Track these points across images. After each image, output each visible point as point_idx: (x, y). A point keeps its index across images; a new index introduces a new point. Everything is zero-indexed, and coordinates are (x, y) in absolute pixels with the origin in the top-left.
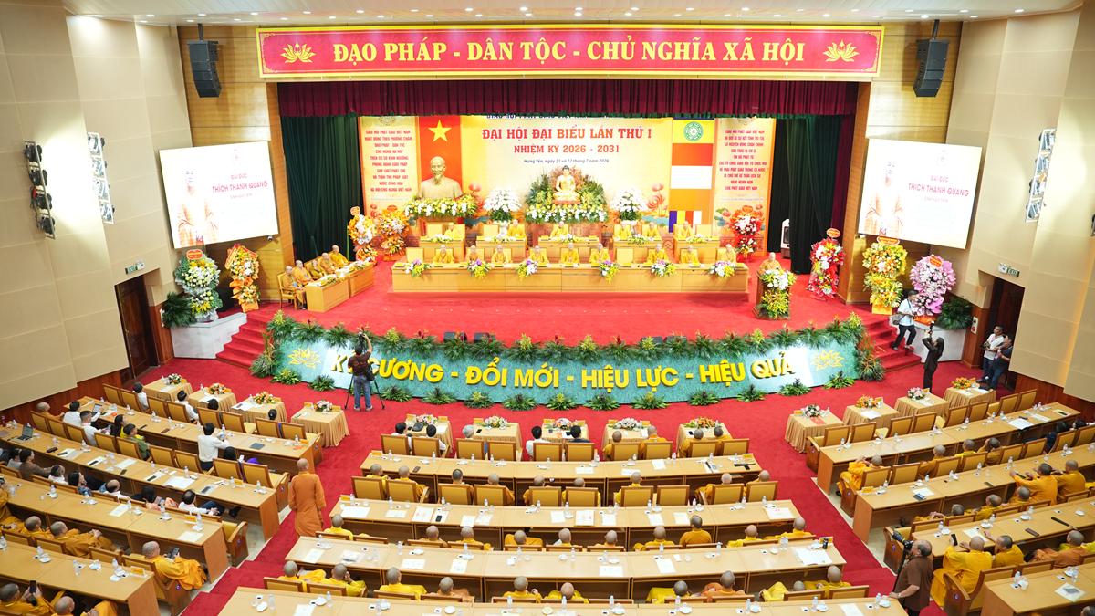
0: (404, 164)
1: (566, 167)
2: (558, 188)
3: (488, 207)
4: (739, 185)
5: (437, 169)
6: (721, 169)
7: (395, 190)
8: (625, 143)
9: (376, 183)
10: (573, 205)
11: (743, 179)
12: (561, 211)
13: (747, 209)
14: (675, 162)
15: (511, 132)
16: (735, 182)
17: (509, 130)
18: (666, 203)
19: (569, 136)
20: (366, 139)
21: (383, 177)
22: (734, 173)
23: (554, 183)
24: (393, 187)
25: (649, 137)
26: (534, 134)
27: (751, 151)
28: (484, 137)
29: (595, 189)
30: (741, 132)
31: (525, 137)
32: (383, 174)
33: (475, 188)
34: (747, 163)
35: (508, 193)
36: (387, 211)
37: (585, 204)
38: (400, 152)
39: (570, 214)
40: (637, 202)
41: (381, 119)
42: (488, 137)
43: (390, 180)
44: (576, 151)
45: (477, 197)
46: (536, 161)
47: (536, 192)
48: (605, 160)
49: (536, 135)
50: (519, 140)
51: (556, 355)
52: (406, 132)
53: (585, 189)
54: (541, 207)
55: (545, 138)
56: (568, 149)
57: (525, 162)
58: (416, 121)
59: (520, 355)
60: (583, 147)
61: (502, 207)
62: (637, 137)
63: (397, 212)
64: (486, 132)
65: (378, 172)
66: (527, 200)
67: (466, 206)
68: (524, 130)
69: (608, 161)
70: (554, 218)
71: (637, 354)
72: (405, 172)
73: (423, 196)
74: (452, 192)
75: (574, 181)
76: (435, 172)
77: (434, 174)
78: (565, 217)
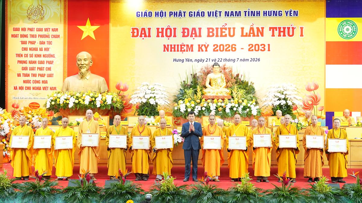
0: (51, 63)
1: (216, 64)
2: (207, 84)
3: (135, 101)
5: (83, 62)
7: (39, 88)
8: (277, 42)
9: (19, 82)
10: (223, 100)
12: (210, 104)
14: (329, 61)
15: (160, 30)
17: (158, 29)
18: (322, 103)
19: (219, 34)
20: (13, 36)
21: (28, 75)
23: (204, 80)
24: (37, 85)
25: (302, 35)
26: (184, 32)
28: (133, 36)
29: (248, 89)
31: (175, 36)
32: (28, 72)
33: (122, 87)
35: (155, 87)
36: (29, 108)
37: (236, 99)
38: (47, 49)
39: (220, 108)
40: (292, 97)
41: (29, 17)
42: (137, 36)
43: (34, 79)
44: (226, 50)
45: (124, 97)
46: (185, 60)
47: (185, 90)
48: (256, 60)
49: (186, 34)
50: (169, 39)
51: (205, 198)
52: (53, 30)
53: (236, 87)
54: (189, 102)
55: (195, 36)
56: (218, 48)
57: (175, 61)
58: (64, 19)
59: (160, 198)
60: (234, 46)
61: (149, 101)
62: (289, 35)
63: (39, 110)
64: (135, 31)
65: (23, 70)
66: (176, 99)
67: (111, 99)
68: (174, 28)
69: (259, 60)
70: (204, 111)
71: (309, 198)
72: (51, 70)
73: (67, 90)
74: (97, 86)
75: (224, 78)
76: (80, 67)
77: (80, 69)
78: (215, 110)
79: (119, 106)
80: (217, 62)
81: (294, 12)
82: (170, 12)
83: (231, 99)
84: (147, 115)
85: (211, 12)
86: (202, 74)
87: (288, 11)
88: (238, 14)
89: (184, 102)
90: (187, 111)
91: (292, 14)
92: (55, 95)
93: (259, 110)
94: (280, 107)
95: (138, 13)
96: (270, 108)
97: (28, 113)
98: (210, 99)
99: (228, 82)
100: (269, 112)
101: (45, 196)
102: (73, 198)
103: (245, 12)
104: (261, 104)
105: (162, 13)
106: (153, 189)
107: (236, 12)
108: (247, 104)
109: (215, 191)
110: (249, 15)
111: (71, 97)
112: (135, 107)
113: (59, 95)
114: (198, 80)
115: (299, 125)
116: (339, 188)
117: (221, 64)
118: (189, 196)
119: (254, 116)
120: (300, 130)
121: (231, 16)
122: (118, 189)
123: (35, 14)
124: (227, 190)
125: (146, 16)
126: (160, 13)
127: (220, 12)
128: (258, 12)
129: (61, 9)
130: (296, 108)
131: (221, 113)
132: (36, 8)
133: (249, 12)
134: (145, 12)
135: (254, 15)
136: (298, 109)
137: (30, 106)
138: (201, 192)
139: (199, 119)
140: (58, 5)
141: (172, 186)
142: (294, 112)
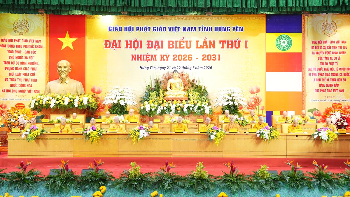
0: (35, 69)
1: (175, 71)
2: (168, 88)
3: (108, 102)
4: (326, 88)
5: (63, 69)
6: (310, 74)
7: (24, 91)
8: (226, 53)
9: (7, 85)
10: (181, 101)
11: (330, 82)
12: (171, 105)
13: (337, 106)
14: (269, 69)
15: (129, 43)
16: (323, 85)
17: (127, 41)
18: (263, 104)
19: (178, 46)
20: (1, 46)
21: (14, 80)
22: (321, 77)
23: (166, 84)
24: (23, 88)
25: (246, 47)
26: (148, 44)
27: (335, 58)
28: (106, 47)
29: (202, 92)
30: (326, 42)
31: (141, 47)
32: (15, 77)
33: (96, 91)
34: (332, 69)
35: (125, 90)
36: (16, 108)
37: (192, 101)
38: (31, 58)
39: (179, 107)
40: (238, 98)
41: (15, 29)
42: (109, 47)
43: (20, 83)
44: (184, 60)
45: (98, 99)
46: (150, 68)
47: (150, 93)
48: (208, 67)
49: (150, 46)
50: (136, 50)
51: (166, 183)
52: (37, 41)
53: (192, 90)
54: (153, 103)
55: (158, 48)
56: (177, 58)
57: (141, 68)
58: (46, 32)
59: (128, 184)
60: (190, 56)
61: (119, 102)
62: (236, 47)
63: (25, 110)
64: (108, 43)
65: (10, 75)
66: (142, 100)
67: (87, 100)
68: (140, 41)
69: (211, 68)
70: (165, 110)
71: (253, 183)
72: (35, 76)
73: (49, 92)
74: (75, 90)
75: (182, 83)
76: (61, 73)
77: (60, 74)
78: (175, 110)
79: (94, 106)
80: (176, 69)
81: (240, 28)
82: (137, 27)
83: (188, 100)
84: (117, 114)
85: (171, 28)
86: (164, 80)
87: (235, 27)
88: (194, 29)
89: (149, 103)
90: (151, 110)
91: (239, 30)
92: (39, 97)
93: (211, 110)
94: (229, 106)
95: (110, 28)
96: (220, 108)
97: (15, 113)
98: (170, 100)
99: (186, 86)
100: (219, 111)
101: (29, 184)
102: (54, 185)
103: (200, 28)
104: (213, 104)
105: (130, 28)
106: (122, 176)
107: (192, 28)
108: (201, 105)
109: (175, 177)
110: (203, 31)
111: (53, 98)
112: (108, 107)
113: (42, 97)
114: (161, 84)
115: (244, 122)
116: (277, 175)
117: (180, 71)
118: (153, 182)
119: (207, 114)
120: (245, 126)
121: (188, 31)
122: (93, 176)
123: (20, 27)
124: (185, 176)
125: (116, 30)
126: (129, 28)
127: (179, 28)
128: (210, 28)
129: (43, 23)
130: (241, 108)
131: (180, 112)
132: (21, 22)
133: (203, 27)
134: (116, 27)
135: (207, 31)
136: (243, 109)
137: (16, 106)
138: (162, 178)
139: (161, 117)
140: (41, 20)
141: (138, 174)
142: (240, 111)
